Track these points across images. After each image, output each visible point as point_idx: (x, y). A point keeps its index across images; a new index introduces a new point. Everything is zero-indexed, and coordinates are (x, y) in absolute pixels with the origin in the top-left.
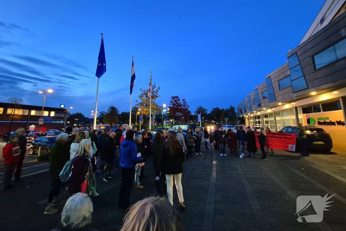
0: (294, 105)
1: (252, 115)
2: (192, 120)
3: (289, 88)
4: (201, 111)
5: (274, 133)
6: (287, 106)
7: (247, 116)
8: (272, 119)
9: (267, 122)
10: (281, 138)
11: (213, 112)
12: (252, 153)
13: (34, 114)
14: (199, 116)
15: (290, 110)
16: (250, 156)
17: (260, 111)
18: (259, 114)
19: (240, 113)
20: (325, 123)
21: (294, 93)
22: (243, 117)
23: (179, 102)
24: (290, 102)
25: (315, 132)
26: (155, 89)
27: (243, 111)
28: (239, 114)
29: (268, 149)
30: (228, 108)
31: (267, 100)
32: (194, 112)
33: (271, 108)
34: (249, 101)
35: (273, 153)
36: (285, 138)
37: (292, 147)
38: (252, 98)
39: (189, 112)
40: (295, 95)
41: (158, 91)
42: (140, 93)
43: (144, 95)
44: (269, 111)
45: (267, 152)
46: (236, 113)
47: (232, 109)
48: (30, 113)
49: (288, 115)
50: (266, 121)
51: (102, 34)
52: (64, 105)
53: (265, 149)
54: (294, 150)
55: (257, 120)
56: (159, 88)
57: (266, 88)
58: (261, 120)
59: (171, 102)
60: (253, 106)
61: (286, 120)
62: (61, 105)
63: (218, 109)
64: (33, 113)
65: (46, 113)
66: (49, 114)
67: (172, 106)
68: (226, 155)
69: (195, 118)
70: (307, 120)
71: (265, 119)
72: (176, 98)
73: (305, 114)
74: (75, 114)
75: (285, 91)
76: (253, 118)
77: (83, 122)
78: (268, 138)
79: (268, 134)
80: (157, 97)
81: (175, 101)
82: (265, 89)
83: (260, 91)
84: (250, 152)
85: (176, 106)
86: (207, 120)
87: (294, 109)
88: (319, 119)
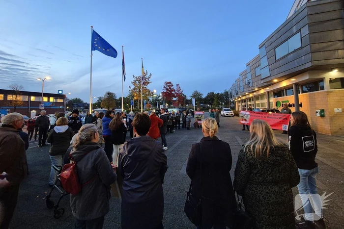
0: (268, 90)
1: (239, 99)
2: (188, 104)
4: (196, 95)
7: (236, 100)
8: (253, 103)
11: (208, 96)
13: (34, 100)
14: (194, 100)
15: (264, 94)
17: (244, 95)
18: (244, 98)
21: (262, 80)
22: (233, 101)
23: (172, 88)
24: (264, 87)
26: (147, 76)
30: (223, 92)
33: (252, 93)
39: (185, 96)
40: (262, 82)
41: (149, 78)
42: (133, 79)
43: (137, 82)
44: (251, 95)
48: (29, 99)
51: (92, 27)
52: (62, 91)
56: (151, 75)
59: (164, 87)
62: (59, 91)
63: (212, 93)
64: (33, 98)
65: (45, 99)
66: (49, 100)
67: (165, 91)
69: (190, 102)
70: (276, 103)
72: (169, 84)
73: (275, 98)
74: (73, 100)
77: (82, 107)
80: (148, 83)
81: (169, 86)
85: (169, 91)
86: (202, 105)
87: (267, 93)
88: (283, 102)
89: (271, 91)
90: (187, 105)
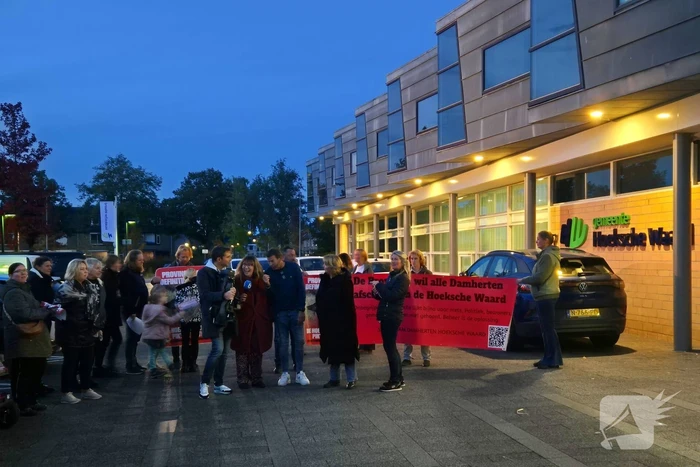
0: (530, 163)
1: (367, 211)
2: (69, 233)
3: (521, 87)
4: (120, 184)
5: (440, 281)
6: (505, 169)
7: (346, 217)
8: (444, 227)
9: (423, 241)
10: (463, 298)
11: (188, 192)
12: (342, 367)
14: (109, 211)
15: (510, 184)
16: (334, 383)
17: (401, 192)
18: (395, 203)
19: (317, 200)
20: (614, 241)
21: (532, 105)
22: (329, 220)
24: (517, 149)
25: (580, 270)
27: (333, 192)
28: (311, 208)
29: (409, 350)
30: (267, 174)
31: (433, 138)
32: (83, 188)
33: (445, 176)
34: (361, 140)
35: (426, 363)
36: (479, 297)
37: (499, 333)
38: (376, 125)
39: (53, 186)
40: (535, 116)
44: (437, 190)
45: (408, 362)
46: (300, 202)
47: (285, 180)
49: (501, 212)
50: (418, 238)
53: (401, 347)
54: (504, 347)
55: (386, 235)
57: (435, 78)
58: (400, 233)
60: (374, 166)
61: (492, 228)
63: (213, 177)
68: (225, 388)
69: (84, 223)
70: (563, 227)
71: (416, 231)
73: (558, 206)
75: (504, 97)
76: (371, 225)
78: (417, 302)
79: (417, 282)
82: (432, 83)
83: (408, 95)
84: (335, 365)
86: (151, 238)
87: (526, 179)
88: (598, 222)
89: (546, 171)
90: (63, 241)
